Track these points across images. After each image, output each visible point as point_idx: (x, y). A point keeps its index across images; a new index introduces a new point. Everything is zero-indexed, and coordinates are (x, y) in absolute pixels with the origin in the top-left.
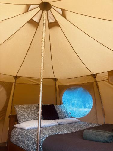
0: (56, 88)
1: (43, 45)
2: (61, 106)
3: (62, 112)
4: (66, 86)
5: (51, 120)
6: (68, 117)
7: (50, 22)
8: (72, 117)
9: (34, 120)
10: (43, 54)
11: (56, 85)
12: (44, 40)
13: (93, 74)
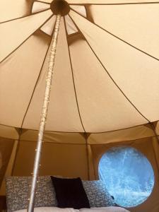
0: (87, 150)
1: (52, 60)
2: (95, 182)
3: (96, 194)
4: (104, 145)
5: (72, 209)
6: (109, 205)
7: (69, 33)
8: (116, 205)
9: (40, 206)
10: (50, 73)
11: (87, 144)
12: (53, 53)
13: (150, 123)
